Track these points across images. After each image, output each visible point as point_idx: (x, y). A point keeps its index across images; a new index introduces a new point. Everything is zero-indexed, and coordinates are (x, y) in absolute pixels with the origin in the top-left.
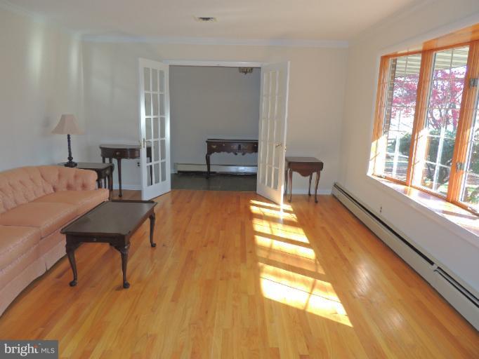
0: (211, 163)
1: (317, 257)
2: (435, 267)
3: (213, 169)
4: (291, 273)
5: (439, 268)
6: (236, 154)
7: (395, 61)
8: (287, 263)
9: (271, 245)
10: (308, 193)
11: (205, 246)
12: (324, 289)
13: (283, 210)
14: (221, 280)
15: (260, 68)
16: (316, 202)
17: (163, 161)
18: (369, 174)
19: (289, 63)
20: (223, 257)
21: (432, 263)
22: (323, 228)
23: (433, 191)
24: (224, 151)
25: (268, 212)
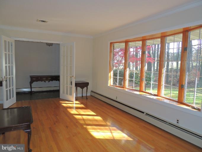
0: (32, 87)
1: (103, 119)
2: (145, 114)
3: (33, 90)
4: (99, 127)
5: (146, 114)
6: (45, 82)
7: (114, 44)
8: (94, 123)
9: (83, 118)
10: (81, 96)
11: (55, 124)
12: (114, 130)
13: (75, 104)
14: (74, 136)
15: (59, 44)
16: (87, 99)
17: (13, 87)
18: (109, 85)
19: (75, 43)
20: (67, 127)
21: (143, 113)
22: (97, 108)
23: (133, 89)
24: (39, 81)
25: (71, 105)
